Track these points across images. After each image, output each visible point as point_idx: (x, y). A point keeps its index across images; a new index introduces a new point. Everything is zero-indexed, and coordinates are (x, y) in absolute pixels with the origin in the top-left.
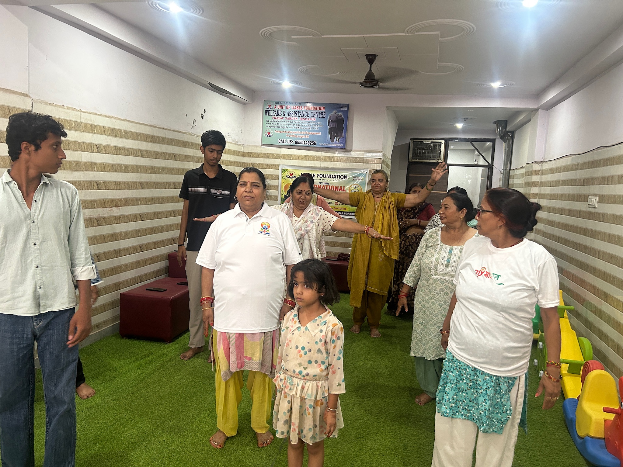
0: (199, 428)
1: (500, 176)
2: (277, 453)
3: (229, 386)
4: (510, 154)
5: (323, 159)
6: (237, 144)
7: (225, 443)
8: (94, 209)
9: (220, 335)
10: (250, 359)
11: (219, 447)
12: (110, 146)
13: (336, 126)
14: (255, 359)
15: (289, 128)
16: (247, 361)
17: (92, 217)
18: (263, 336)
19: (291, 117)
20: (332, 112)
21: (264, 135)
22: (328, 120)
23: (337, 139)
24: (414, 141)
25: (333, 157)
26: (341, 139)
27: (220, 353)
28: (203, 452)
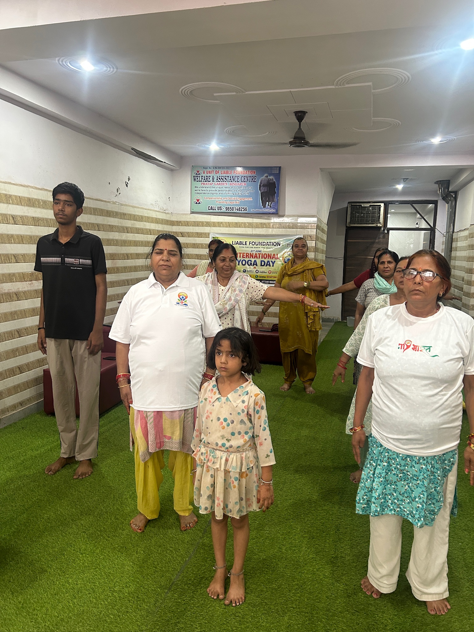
0: (119, 510)
1: (443, 239)
2: (200, 537)
3: (148, 466)
4: (453, 216)
5: (255, 226)
6: (165, 213)
7: (146, 526)
8: (12, 283)
9: (138, 413)
10: (170, 438)
11: (139, 531)
12: (27, 217)
13: (267, 190)
14: (175, 438)
15: (218, 194)
16: (167, 440)
17: (10, 291)
18: (184, 414)
19: (221, 182)
20: (263, 176)
21: (193, 202)
22: (259, 184)
23: (269, 203)
24: (352, 205)
25: (265, 224)
26: (273, 204)
27: (138, 432)
28: (122, 536)
